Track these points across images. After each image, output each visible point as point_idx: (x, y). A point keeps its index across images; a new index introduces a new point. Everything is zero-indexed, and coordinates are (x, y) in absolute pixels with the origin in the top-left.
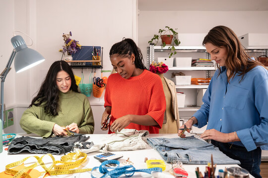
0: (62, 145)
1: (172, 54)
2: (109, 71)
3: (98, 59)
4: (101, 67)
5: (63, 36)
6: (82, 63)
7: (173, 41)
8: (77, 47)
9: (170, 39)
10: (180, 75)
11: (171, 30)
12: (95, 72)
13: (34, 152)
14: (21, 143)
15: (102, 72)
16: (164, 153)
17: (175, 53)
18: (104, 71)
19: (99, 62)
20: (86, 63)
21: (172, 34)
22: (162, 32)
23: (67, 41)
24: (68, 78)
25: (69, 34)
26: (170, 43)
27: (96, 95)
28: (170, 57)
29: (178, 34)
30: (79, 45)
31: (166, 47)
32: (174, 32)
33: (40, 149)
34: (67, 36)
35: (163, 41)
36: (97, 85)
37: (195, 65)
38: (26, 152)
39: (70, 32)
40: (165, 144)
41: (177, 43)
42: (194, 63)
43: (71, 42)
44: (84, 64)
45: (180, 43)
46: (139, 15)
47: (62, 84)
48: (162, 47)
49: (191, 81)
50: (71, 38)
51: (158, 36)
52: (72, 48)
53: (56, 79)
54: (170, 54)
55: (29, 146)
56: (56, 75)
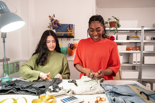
0: (40, 88)
1: (116, 32)
2: (78, 40)
3: (71, 32)
4: (73, 37)
5: (49, 17)
6: (61, 34)
7: (116, 24)
8: (58, 24)
9: (114, 24)
10: (120, 45)
11: (115, 18)
12: (69, 40)
13: (18, 93)
14: (11, 85)
15: (74, 40)
16: (113, 98)
17: (118, 32)
18: (75, 40)
19: (72, 34)
20: (64, 34)
21: (116, 21)
22: (110, 19)
23: (52, 20)
24: (54, 41)
25: (53, 16)
26: (114, 26)
27: (70, 54)
28: (114, 34)
29: (119, 21)
30: (59, 23)
31: (112, 29)
32: (117, 20)
33: (23, 90)
34: (51, 17)
35: (110, 25)
36: (71, 48)
37: (129, 39)
38: (12, 93)
39: (54, 15)
40: (114, 90)
41: (119, 26)
42: (128, 38)
43: (54, 20)
44: (63, 35)
45: (120, 26)
46: (96, 10)
47: (50, 45)
48: (110, 29)
49: (126, 49)
50: (54, 18)
51: (107, 22)
52: (55, 25)
53: (46, 40)
54: (114, 33)
55: (15, 88)
56: (46, 38)
